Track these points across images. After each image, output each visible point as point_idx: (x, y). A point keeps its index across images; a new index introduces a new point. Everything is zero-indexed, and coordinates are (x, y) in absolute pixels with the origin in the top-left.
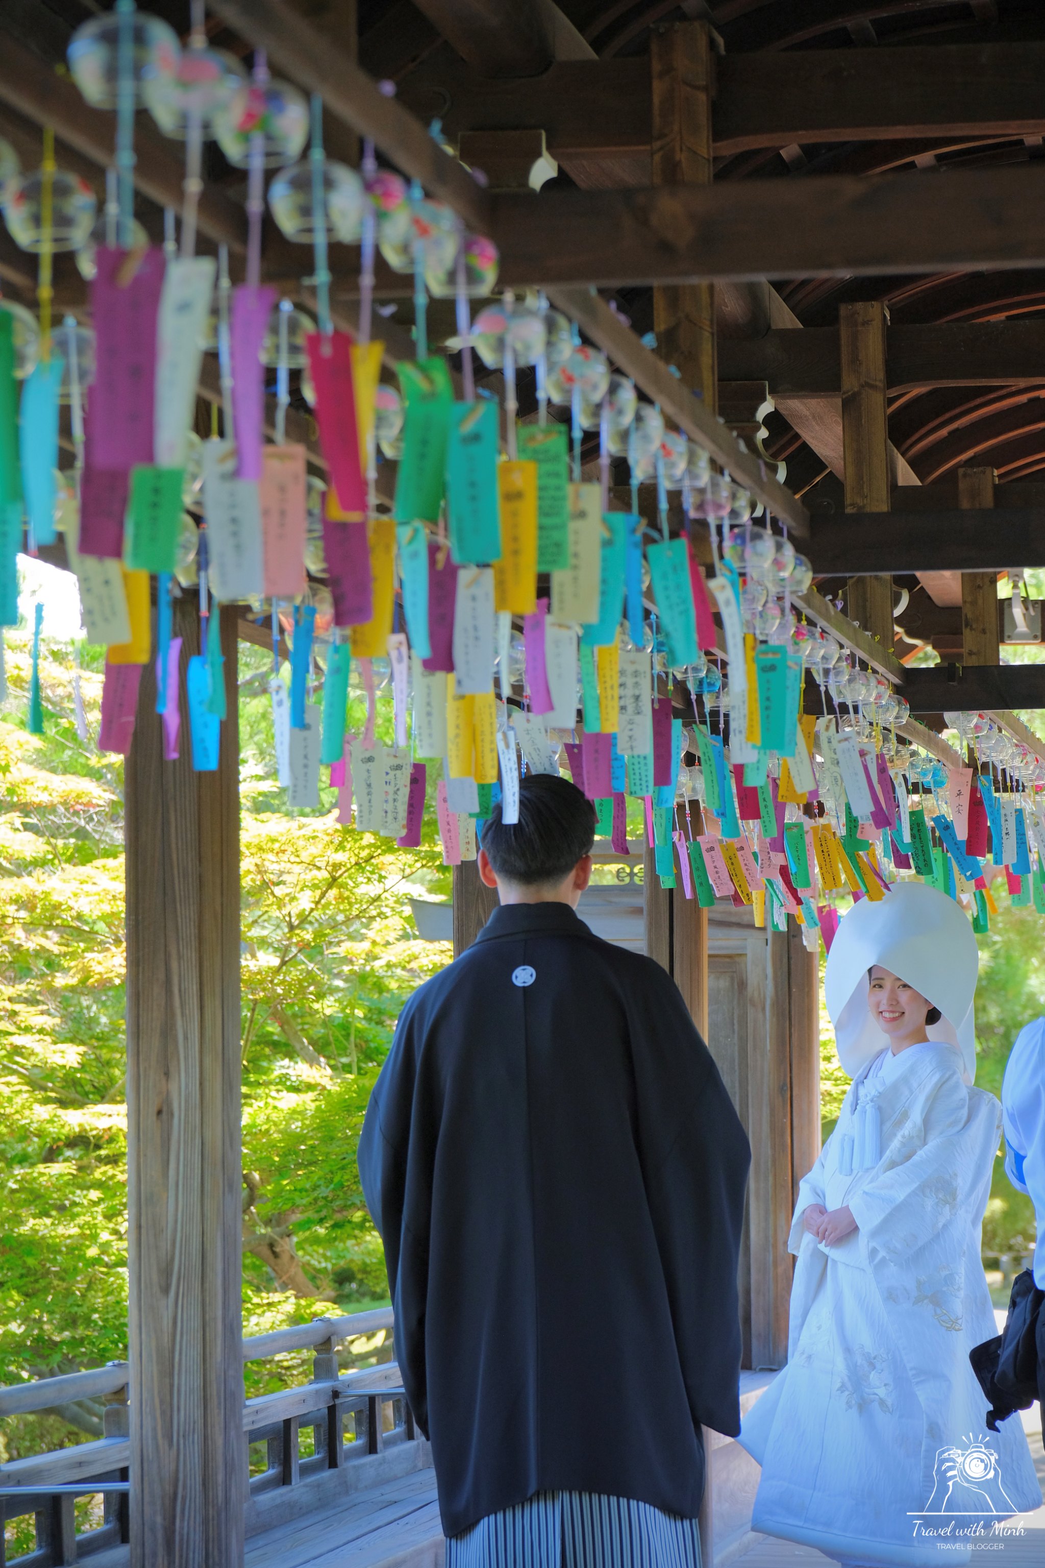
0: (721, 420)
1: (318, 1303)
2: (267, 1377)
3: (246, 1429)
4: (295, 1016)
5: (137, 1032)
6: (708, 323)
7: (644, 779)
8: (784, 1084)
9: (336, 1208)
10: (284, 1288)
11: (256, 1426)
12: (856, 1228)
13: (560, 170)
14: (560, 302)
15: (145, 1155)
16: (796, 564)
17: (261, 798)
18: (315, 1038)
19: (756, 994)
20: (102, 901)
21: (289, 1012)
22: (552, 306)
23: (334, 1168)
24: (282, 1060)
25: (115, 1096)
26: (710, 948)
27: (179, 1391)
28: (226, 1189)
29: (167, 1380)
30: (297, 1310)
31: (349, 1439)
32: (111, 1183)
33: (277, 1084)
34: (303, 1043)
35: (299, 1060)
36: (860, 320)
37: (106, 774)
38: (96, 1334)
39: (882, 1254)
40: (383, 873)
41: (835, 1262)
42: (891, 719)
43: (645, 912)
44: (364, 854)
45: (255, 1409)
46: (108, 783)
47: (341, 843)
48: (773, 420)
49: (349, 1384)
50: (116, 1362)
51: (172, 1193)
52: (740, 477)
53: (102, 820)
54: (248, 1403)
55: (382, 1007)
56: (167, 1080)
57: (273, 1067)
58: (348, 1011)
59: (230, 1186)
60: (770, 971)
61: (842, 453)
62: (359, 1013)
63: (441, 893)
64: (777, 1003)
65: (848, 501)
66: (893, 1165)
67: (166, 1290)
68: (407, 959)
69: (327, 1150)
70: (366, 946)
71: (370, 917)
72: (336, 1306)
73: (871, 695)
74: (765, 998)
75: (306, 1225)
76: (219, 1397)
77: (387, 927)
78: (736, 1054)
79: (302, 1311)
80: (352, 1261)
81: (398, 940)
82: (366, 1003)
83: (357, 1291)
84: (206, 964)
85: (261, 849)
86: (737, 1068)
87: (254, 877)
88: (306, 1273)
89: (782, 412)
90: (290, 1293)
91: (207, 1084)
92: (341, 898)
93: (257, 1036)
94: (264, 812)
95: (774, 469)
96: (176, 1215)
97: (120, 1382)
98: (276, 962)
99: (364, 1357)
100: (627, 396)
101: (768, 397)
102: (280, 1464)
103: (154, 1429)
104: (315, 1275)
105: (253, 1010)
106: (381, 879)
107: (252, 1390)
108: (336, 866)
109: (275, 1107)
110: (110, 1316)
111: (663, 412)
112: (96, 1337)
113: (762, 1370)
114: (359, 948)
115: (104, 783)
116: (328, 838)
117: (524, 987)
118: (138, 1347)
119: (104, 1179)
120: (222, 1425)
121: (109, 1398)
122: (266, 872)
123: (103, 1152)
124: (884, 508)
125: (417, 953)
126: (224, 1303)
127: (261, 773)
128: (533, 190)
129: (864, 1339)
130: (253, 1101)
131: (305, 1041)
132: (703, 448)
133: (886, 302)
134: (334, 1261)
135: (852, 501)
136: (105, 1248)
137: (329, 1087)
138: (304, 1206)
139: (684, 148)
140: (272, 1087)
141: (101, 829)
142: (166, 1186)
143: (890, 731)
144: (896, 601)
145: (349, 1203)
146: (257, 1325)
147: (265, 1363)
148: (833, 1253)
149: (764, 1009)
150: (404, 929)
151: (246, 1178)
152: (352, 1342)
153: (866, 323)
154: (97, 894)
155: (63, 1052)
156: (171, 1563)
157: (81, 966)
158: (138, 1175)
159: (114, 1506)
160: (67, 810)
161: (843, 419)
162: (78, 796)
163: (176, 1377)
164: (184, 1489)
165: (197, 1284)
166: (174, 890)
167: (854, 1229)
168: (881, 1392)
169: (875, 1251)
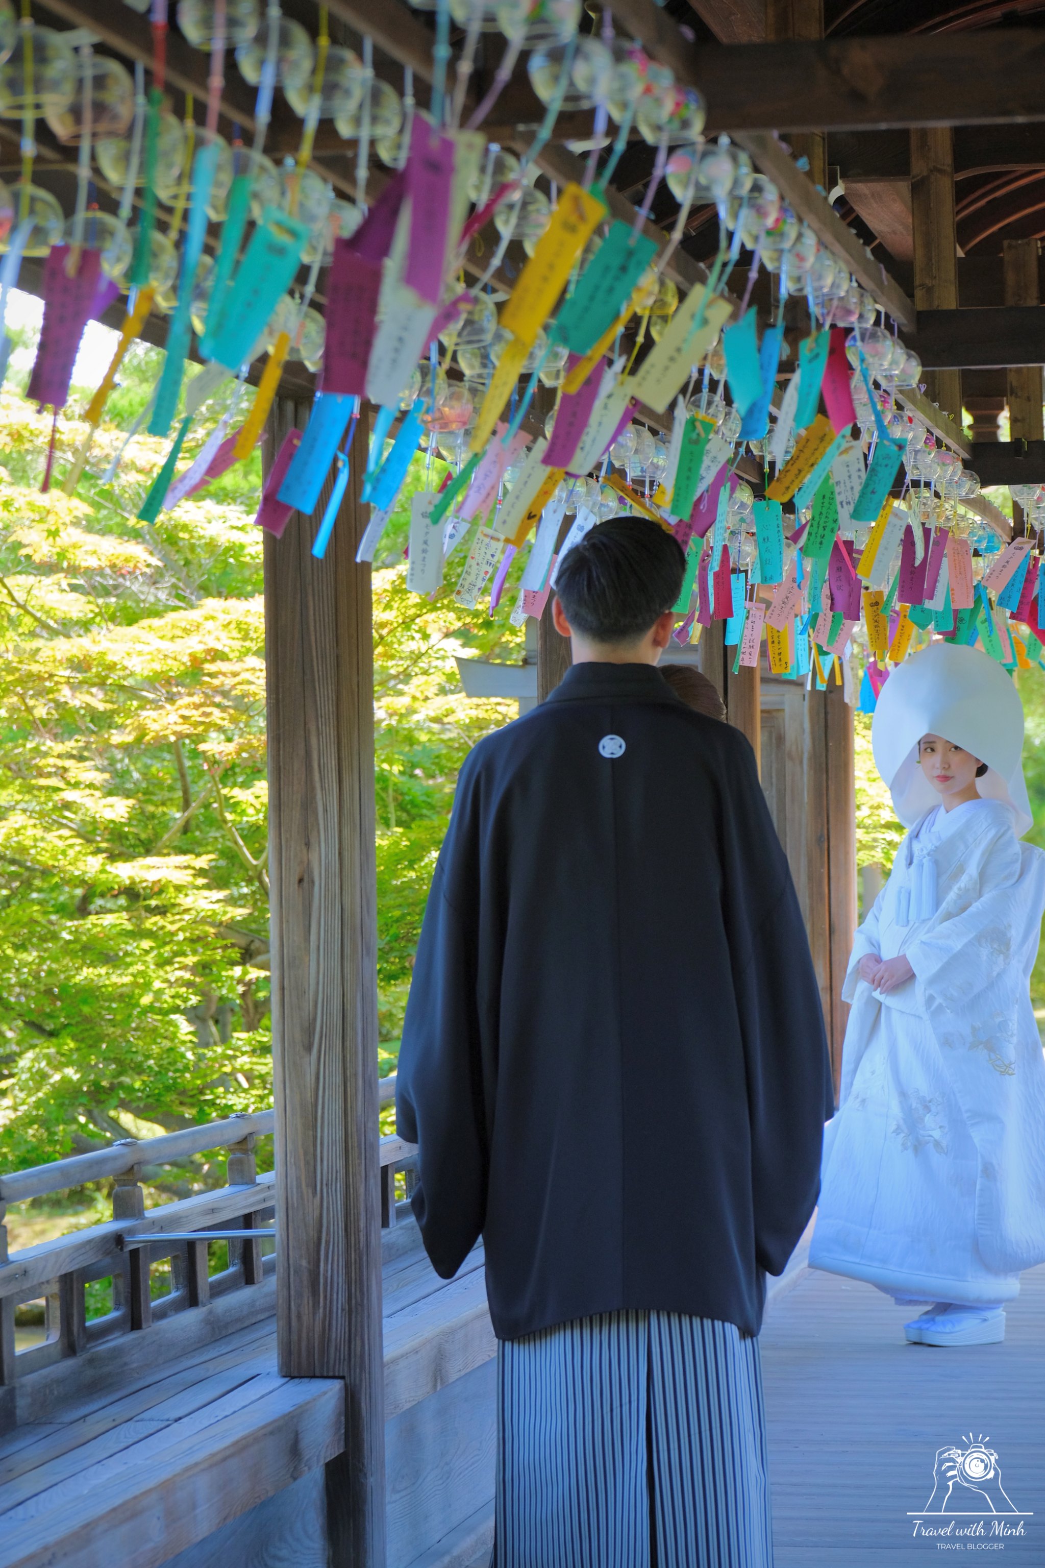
5: (279, 805)
8: (822, 836)
12: (913, 976)
15: (287, 922)
19: (794, 748)
20: (154, 661)
26: (761, 704)
27: (322, 1143)
28: (365, 952)
29: (311, 1132)
32: (161, 932)
37: (145, 535)
39: (939, 1000)
40: (427, 632)
41: (888, 1008)
42: (964, 494)
44: (412, 612)
47: (389, 602)
48: (842, 203)
51: (313, 957)
56: (308, 850)
59: (368, 950)
60: (807, 725)
64: (814, 756)
65: (917, 282)
66: (949, 916)
67: (309, 1048)
68: (444, 713)
70: (405, 700)
71: (410, 674)
74: (802, 753)
76: (360, 1149)
77: (427, 683)
81: (437, 695)
84: (344, 741)
89: (849, 195)
91: (346, 854)
92: (384, 656)
96: (318, 978)
97: (244, 1132)
101: (840, 182)
103: (298, 1179)
106: (425, 637)
108: (383, 625)
110: (165, 1062)
111: (814, 231)
114: (396, 703)
116: (376, 598)
117: (611, 758)
118: (282, 1102)
119: (154, 929)
120: (363, 1174)
123: (152, 903)
125: (455, 708)
126: (363, 1060)
129: (920, 1083)
135: (920, 280)
136: (159, 993)
141: (146, 590)
142: (308, 950)
148: (887, 1000)
149: (801, 762)
150: (445, 685)
154: (150, 653)
155: (111, 806)
156: (316, 1304)
157: (136, 724)
158: (281, 941)
159: (240, 1251)
160: (114, 572)
161: (913, 201)
162: (126, 560)
163: (319, 1130)
164: (328, 1233)
165: (338, 1042)
166: (313, 670)
167: (911, 977)
168: (936, 1134)
169: (931, 998)
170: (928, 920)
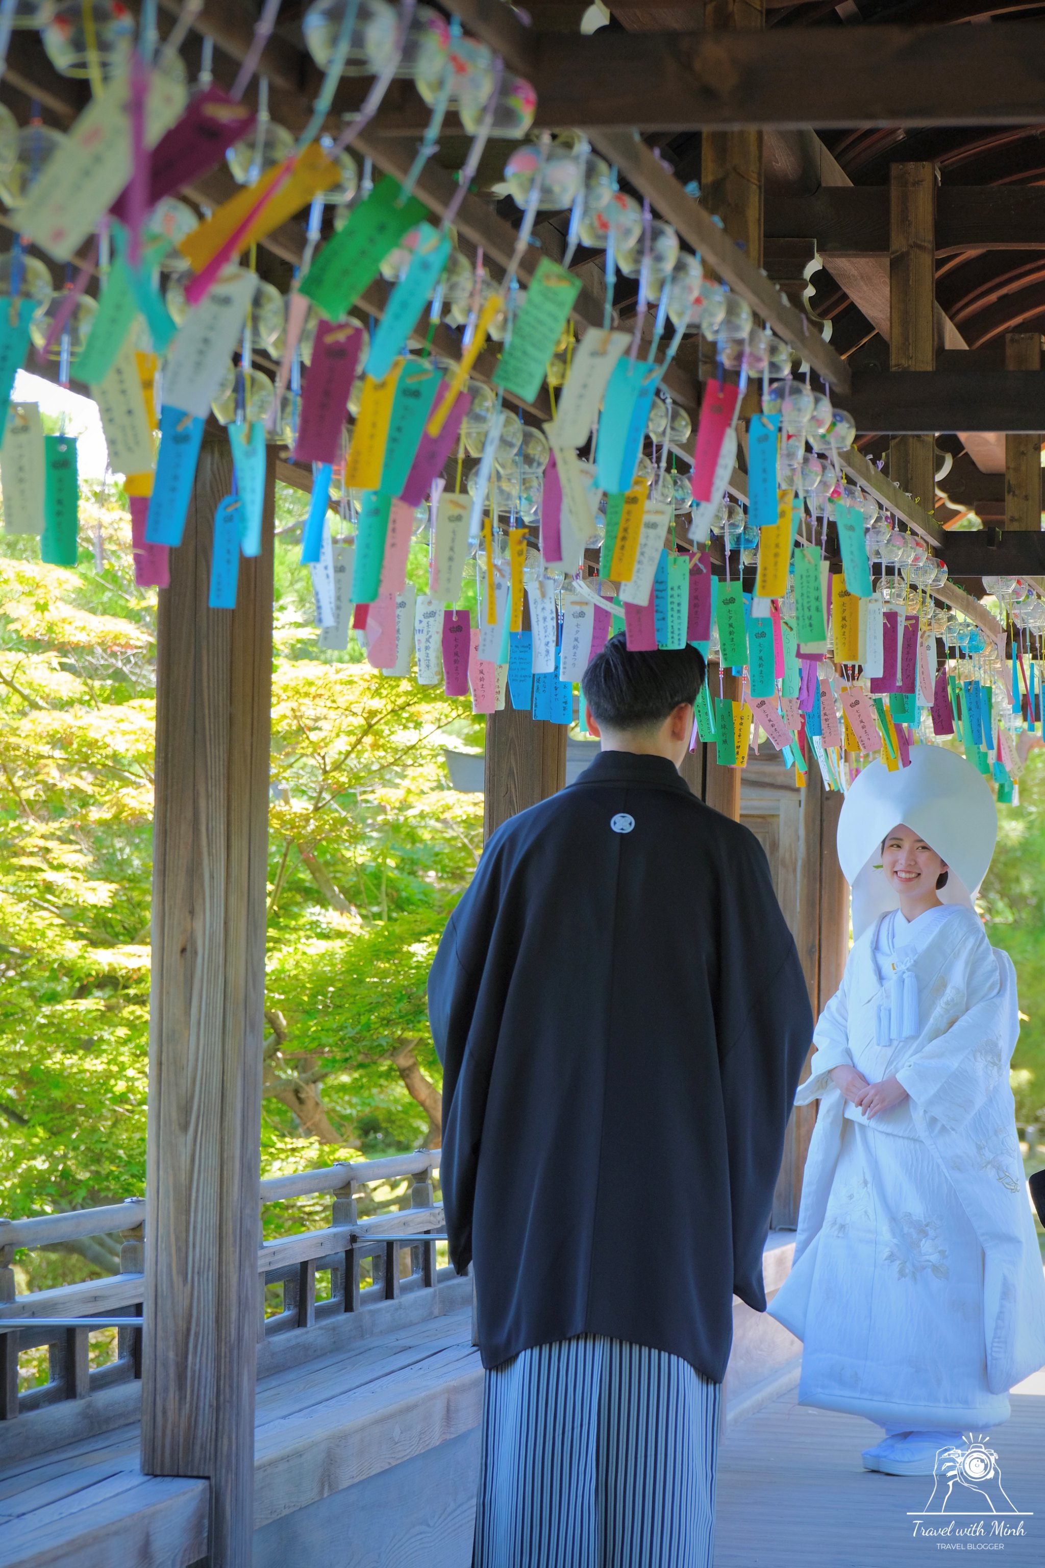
0: (764, 273)
1: (342, 1150)
2: (290, 1223)
3: (260, 1270)
4: (327, 863)
5: (163, 873)
6: (755, 176)
7: (676, 632)
8: (813, 946)
9: (362, 1050)
10: (308, 1133)
11: (272, 1267)
12: (907, 1099)
13: (612, 18)
14: (603, 147)
15: (168, 993)
16: (835, 420)
17: (299, 646)
18: (347, 886)
19: (787, 855)
20: (137, 740)
21: (321, 860)
22: (594, 151)
23: (362, 1010)
24: (314, 906)
25: (144, 937)
26: (742, 808)
27: (195, 1228)
28: (248, 1029)
29: (184, 1217)
30: (320, 1156)
31: (366, 1285)
32: (137, 1022)
33: (307, 930)
34: (334, 891)
35: (330, 909)
36: (911, 179)
37: (144, 616)
38: (120, 1169)
39: (941, 1123)
40: (420, 722)
42: (930, 582)
44: (400, 701)
45: (272, 1250)
46: (147, 625)
47: (377, 689)
48: (821, 278)
49: (368, 1230)
50: (134, 1199)
51: (193, 1030)
52: (781, 330)
53: (139, 663)
54: (265, 1244)
55: (415, 857)
56: (192, 919)
57: (303, 913)
58: (380, 860)
59: (252, 1026)
60: (802, 833)
61: (888, 314)
62: (391, 862)
63: (477, 745)
64: (808, 864)
65: (893, 362)
67: (185, 1128)
68: (441, 810)
70: (399, 794)
71: (404, 766)
72: (360, 1153)
73: (909, 556)
74: (796, 859)
76: (235, 1236)
77: (421, 775)
79: (326, 1157)
80: (377, 1108)
81: (433, 789)
82: (398, 853)
83: (383, 1142)
84: (234, 804)
85: (297, 692)
87: (290, 721)
88: (331, 1119)
89: (831, 271)
90: (314, 1139)
91: (232, 924)
92: (376, 746)
93: (288, 882)
94: (302, 659)
95: (821, 329)
96: (197, 1053)
97: (138, 1219)
98: (310, 807)
99: (386, 1205)
100: (669, 245)
101: (817, 255)
102: (295, 1306)
103: (169, 1265)
104: (340, 1122)
105: (285, 855)
106: (416, 727)
108: (373, 713)
109: (304, 953)
110: (134, 1152)
111: (704, 262)
112: (121, 1173)
113: (782, 1230)
114: (393, 796)
115: (142, 626)
116: (366, 685)
117: (622, 834)
118: (155, 1184)
119: (132, 1018)
120: (237, 1263)
121: (126, 1234)
122: (301, 717)
123: (132, 992)
124: (929, 369)
125: (451, 804)
126: (242, 1142)
127: (300, 620)
128: (585, 36)
129: (913, 1206)
130: (282, 946)
131: (336, 889)
132: (745, 299)
133: (939, 164)
134: (359, 1108)
135: (896, 360)
137: (358, 934)
139: (737, 1)
140: (302, 933)
141: (137, 671)
142: (189, 1024)
143: (927, 594)
144: (939, 466)
146: (280, 1169)
147: (287, 1208)
149: (795, 870)
150: (439, 781)
151: (273, 1021)
152: (375, 1189)
153: (917, 183)
154: (135, 733)
155: (92, 889)
156: (182, 1399)
157: (115, 800)
158: (161, 1013)
159: (129, 1342)
160: (105, 651)
161: (891, 278)
162: (116, 637)
163: (192, 1214)
164: (198, 1325)
165: (216, 1123)
166: (204, 728)
167: (905, 1098)
168: (934, 1258)
169: (934, 1120)
170: (914, 1037)
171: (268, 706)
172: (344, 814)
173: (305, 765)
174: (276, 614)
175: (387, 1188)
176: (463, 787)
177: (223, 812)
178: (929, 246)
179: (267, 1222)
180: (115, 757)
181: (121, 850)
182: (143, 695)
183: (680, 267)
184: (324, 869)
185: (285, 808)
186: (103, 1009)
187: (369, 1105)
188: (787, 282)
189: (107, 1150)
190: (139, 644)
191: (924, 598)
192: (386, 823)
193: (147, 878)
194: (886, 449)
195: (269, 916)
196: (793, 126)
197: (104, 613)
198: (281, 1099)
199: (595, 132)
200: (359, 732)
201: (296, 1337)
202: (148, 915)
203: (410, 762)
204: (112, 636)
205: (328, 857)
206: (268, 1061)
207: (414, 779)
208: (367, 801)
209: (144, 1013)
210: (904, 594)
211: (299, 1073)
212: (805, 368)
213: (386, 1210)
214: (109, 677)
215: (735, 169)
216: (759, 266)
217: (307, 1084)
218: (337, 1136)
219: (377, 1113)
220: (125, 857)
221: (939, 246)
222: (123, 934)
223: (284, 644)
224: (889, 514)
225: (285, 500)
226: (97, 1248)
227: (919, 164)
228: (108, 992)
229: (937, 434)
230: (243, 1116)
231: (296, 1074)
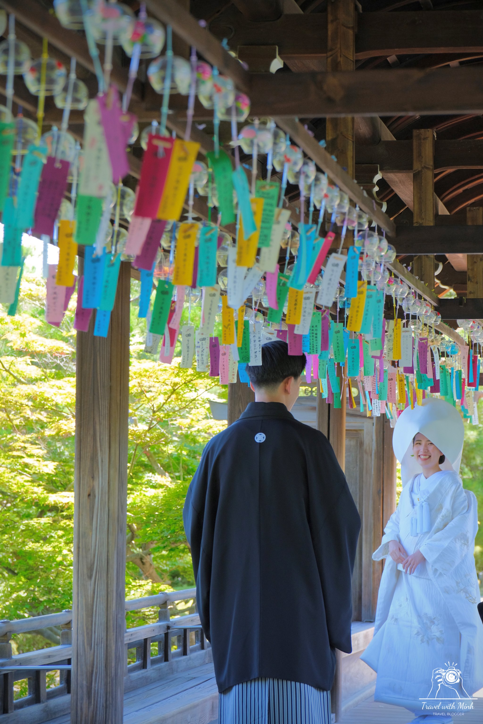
0: (356, 181)
1: (162, 586)
2: (138, 619)
3: (125, 642)
4: (155, 453)
5: (80, 458)
6: (351, 136)
7: (315, 347)
8: (380, 490)
9: (171, 542)
10: (147, 578)
11: (131, 641)
13: (285, 64)
14: (281, 125)
15: (82, 515)
16: (388, 249)
17: (141, 353)
18: (164, 463)
19: (368, 448)
20: (67, 397)
21: (152, 452)
22: (277, 126)
23: (171, 523)
24: (149, 473)
25: (71, 488)
26: (347, 427)
27: (95, 624)
28: (119, 531)
29: (90, 619)
30: (152, 588)
31: (174, 649)
32: (68, 528)
33: (146, 484)
34: (158, 466)
35: (156, 474)
36: (422, 137)
37: (70, 340)
38: (60, 597)
39: (439, 571)
40: (197, 388)
42: (433, 322)
43: (317, 409)
44: (188, 378)
45: (131, 633)
46: (71, 344)
47: (178, 373)
48: (381, 183)
49: (175, 623)
50: (67, 610)
51: (94, 532)
52: (364, 208)
53: (68, 361)
54: (128, 630)
55: (195, 450)
56: (93, 481)
57: (144, 476)
58: (179, 452)
59: (121, 530)
60: (374, 438)
61: (413, 199)
62: (184, 453)
63: (224, 398)
64: (377, 452)
65: (415, 221)
66: (438, 530)
67: (90, 577)
68: (207, 428)
69: (168, 515)
70: (188, 421)
71: (190, 408)
72: (170, 587)
73: (423, 311)
74: (372, 450)
75: (158, 549)
76: (114, 627)
77: (198, 413)
78: (358, 476)
79: (155, 589)
80: (179, 567)
81: (203, 419)
82: (188, 448)
83: (181, 581)
84: (112, 428)
85: (141, 375)
86: (358, 482)
87: (137, 388)
88: (157, 571)
89: (386, 179)
90: (150, 580)
91: (111, 483)
92: (177, 399)
93: (137, 462)
94: (143, 359)
95: (381, 206)
96: (96, 543)
97: (68, 619)
98: (147, 428)
99: (183, 611)
100: (311, 169)
101: (379, 172)
102: (142, 659)
103: (83, 641)
104: (162, 573)
105: (136, 450)
106: (196, 390)
107: (131, 625)
108: (175, 384)
109: (144, 495)
110: (66, 589)
111: (328, 177)
112: (60, 599)
113: (366, 622)
114: (185, 422)
115: (69, 344)
116: (172, 371)
117: (260, 443)
118: (77, 603)
119: (65, 526)
120: (115, 640)
121: (63, 626)
122: (143, 386)
123: (65, 513)
124: (432, 224)
125: (212, 425)
126: (117, 584)
127: (142, 341)
128: (272, 74)
129: (428, 610)
130: (135, 492)
131: (159, 465)
132: (346, 194)
133: (435, 130)
134: (170, 566)
137: (169, 486)
138: (157, 540)
139: (342, 56)
140: (144, 486)
141: (67, 365)
142: (92, 530)
143: (432, 328)
144: (436, 268)
145: (178, 539)
146: (134, 595)
147: (137, 613)
149: (371, 455)
150: (206, 414)
151: (130, 527)
152: (178, 604)
153: (425, 139)
154: (65, 394)
155: (46, 465)
156: (89, 702)
157: (57, 426)
158: (79, 524)
159: (65, 677)
160: (52, 355)
161: (413, 183)
162: (57, 349)
163: (94, 617)
164: (97, 668)
165: (105, 575)
166: (98, 393)
167: (424, 560)
168: (438, 634)
169: (436, 570)
170: (428, 532)
171: (128, 381)
172: (162, 430)
173: (144, 408)
174: (131, 338)
175: (183, 603)
176: (217, 418)
177: (107, 432)
178: (431, 168)
179: (128, 619)
180: (56, 405)
181: (60, 448)
182: (69, 376)
183: (317, 179)
184: (153, 456)
185: (135, 429)
186: (51, 522)
187: (175, 565)
188: (365, 184)
189: (54, 587)
190: (68, 352)
191: (430, 330)
192: (182, 434)
193: (72, 461)
194: (412, 260)
195: (128, 478)
196: (368, 115)
197: (51, 338)
198: (134, 563)
199: (278, 118)
200: (169, 393)
201: (142, 673)
202: (72, 478)
203: (192, 406)
204: (55, 348)
205: (155, 450)
206: (128, 545)
207: (195, 414)
208: (173, 424)
209: (71, 523)
210: (421, 328)
211: (143, 550)
212: (374, 225)
213: (183, 613)
214: (53, 368)
215: (341, 133)
216: (353, 178)
217: (146, 555)
218: (160, 579)
219: (178, 569)
220: (61, 451)
221: (436, 167)
222: (61, 487)
223: (134, 352)
224: (413, 291)
225: (134, 286)
226: (49, 632)
227: (426, 130)
228: (53, 514)
229: (435, 254)
230: (117, 572)
231: (141, 550)
